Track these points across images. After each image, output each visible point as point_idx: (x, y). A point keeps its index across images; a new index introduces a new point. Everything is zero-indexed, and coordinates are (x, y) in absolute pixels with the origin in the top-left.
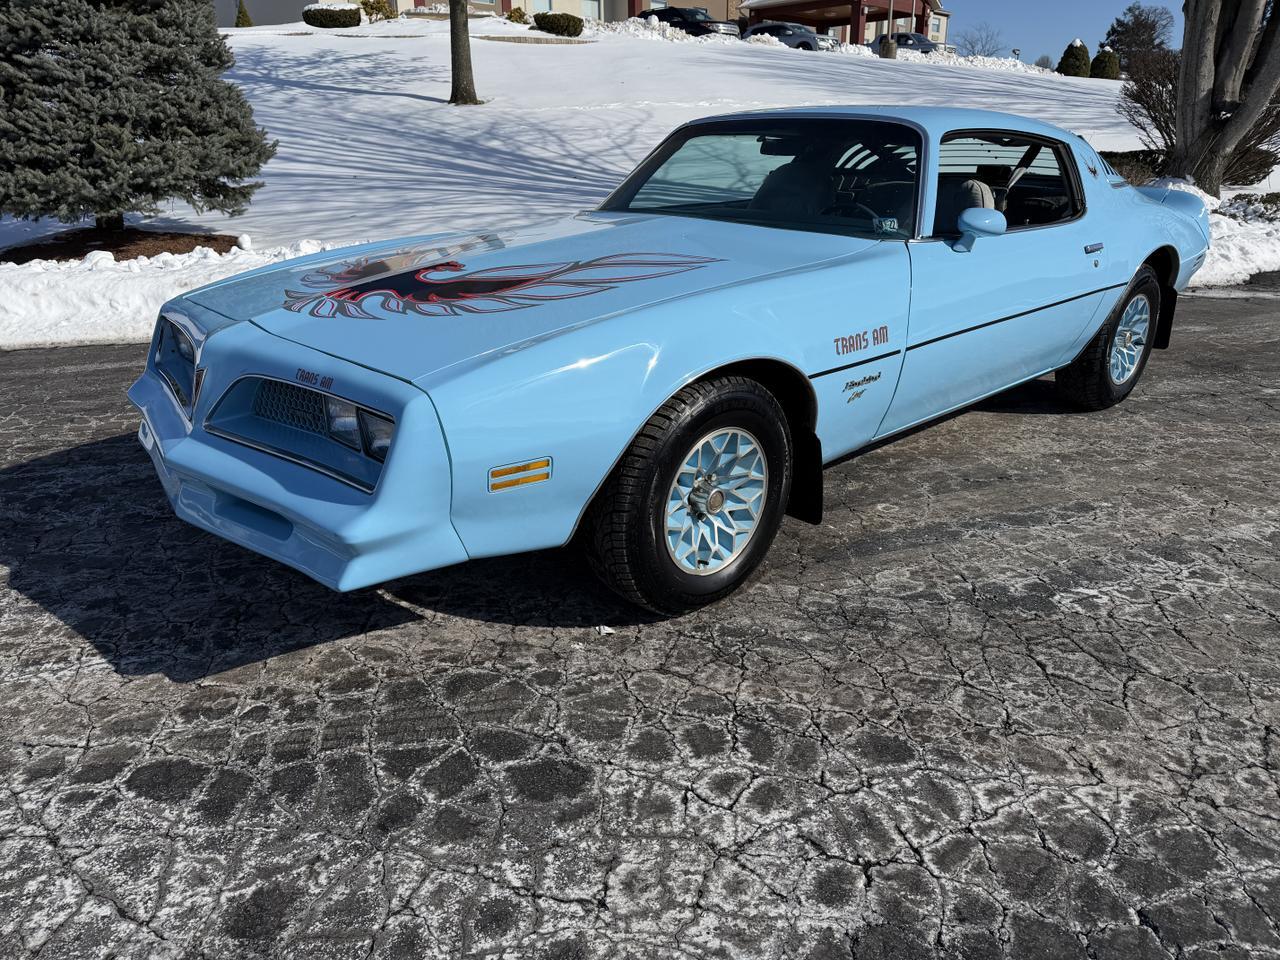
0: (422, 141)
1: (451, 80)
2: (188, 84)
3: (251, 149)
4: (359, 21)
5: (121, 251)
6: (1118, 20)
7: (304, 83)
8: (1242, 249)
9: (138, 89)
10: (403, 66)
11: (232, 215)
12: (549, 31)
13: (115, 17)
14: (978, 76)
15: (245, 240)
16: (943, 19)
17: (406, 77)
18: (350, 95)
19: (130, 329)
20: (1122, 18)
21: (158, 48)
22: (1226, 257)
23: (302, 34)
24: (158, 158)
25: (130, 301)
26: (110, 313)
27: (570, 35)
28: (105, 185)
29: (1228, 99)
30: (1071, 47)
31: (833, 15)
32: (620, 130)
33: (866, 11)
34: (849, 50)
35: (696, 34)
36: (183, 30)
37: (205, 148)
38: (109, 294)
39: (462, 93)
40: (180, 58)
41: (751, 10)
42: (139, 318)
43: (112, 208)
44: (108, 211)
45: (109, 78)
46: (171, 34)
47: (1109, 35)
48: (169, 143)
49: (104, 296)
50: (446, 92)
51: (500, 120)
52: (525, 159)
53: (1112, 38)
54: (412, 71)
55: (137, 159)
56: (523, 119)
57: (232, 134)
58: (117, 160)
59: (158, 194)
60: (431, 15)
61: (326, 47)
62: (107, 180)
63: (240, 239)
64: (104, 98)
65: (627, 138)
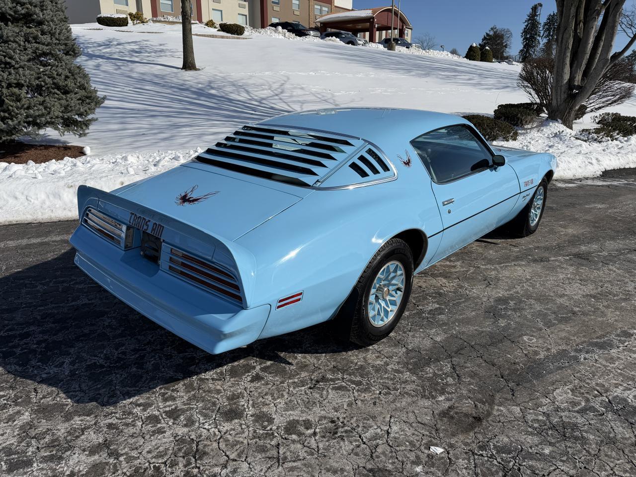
0: (175, 90)
1: (182, 57)
2: (57, 66)
3: (91, 100)
4: (127, 23)
5: (17, 157)
6: (487, 34)
7: (103, 56)
8: (597, 159)
9: (29, 68)
10: (155, 48)
11: (80, 135)
12: (228, 32)
13: (17, 30)
14: (437, 61)
15: (87, 150)
16: (410, 30)
17: (158, 54)
18: (129, 63)
19: (40, 214)
20: (489, 33)
21: (41, 47)
22: (591, 163)
23: (97, 29)
24: (41, 107)
25: (39, 196)
26: (26, 204)
27: (238, 35)
28: (10, 122)
29: (576, 84)
30: (471, 47)
31: (360, 27)
32: (275, 86)
33: (376, 26)
34: (373, 46)
35: (300, 36)
36: (54, 36)
37: (67, 101)
38: (26, 193)
39: (189, 64)
40: (53, 52)
41: (321, 23)
42: (45, 206)
43: (13, 134)
44: (11, 136)
45: (13, 63)
46: (46, 38)
47: (483, 40)
48: (47, 98)
49: (23, 193)
50: (180, 64)
51: (212, 79)
52: (230, 100)
53: (484, 41)
54: (160, 51)
55: (28, 108)
56: (225, 79)
57: (83, 93)
58: (17, 108)
59: (40, 126)
60: (166, 22)
61: (111, 37)
62: (12, 119)
63: (85, 149)
64: (10, 74)
65: (279, 90)
